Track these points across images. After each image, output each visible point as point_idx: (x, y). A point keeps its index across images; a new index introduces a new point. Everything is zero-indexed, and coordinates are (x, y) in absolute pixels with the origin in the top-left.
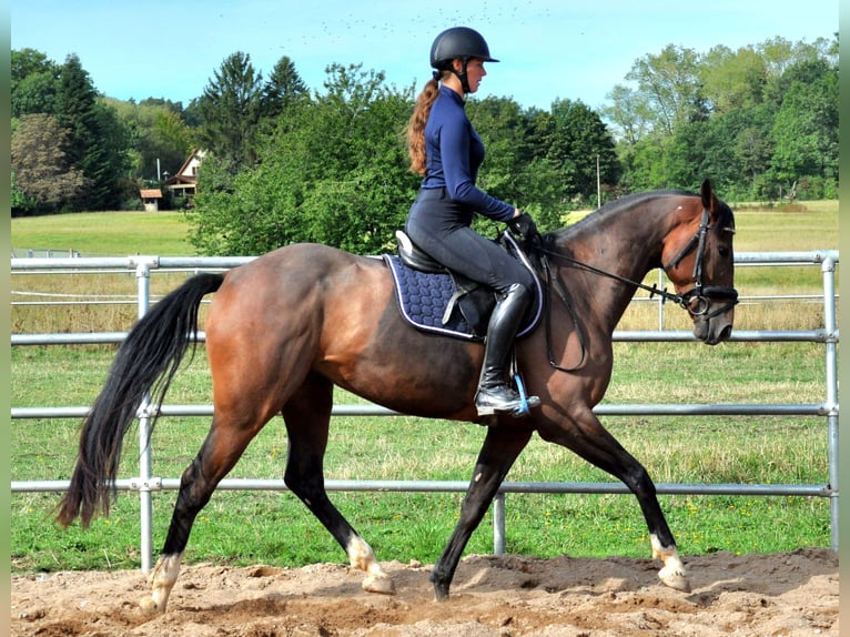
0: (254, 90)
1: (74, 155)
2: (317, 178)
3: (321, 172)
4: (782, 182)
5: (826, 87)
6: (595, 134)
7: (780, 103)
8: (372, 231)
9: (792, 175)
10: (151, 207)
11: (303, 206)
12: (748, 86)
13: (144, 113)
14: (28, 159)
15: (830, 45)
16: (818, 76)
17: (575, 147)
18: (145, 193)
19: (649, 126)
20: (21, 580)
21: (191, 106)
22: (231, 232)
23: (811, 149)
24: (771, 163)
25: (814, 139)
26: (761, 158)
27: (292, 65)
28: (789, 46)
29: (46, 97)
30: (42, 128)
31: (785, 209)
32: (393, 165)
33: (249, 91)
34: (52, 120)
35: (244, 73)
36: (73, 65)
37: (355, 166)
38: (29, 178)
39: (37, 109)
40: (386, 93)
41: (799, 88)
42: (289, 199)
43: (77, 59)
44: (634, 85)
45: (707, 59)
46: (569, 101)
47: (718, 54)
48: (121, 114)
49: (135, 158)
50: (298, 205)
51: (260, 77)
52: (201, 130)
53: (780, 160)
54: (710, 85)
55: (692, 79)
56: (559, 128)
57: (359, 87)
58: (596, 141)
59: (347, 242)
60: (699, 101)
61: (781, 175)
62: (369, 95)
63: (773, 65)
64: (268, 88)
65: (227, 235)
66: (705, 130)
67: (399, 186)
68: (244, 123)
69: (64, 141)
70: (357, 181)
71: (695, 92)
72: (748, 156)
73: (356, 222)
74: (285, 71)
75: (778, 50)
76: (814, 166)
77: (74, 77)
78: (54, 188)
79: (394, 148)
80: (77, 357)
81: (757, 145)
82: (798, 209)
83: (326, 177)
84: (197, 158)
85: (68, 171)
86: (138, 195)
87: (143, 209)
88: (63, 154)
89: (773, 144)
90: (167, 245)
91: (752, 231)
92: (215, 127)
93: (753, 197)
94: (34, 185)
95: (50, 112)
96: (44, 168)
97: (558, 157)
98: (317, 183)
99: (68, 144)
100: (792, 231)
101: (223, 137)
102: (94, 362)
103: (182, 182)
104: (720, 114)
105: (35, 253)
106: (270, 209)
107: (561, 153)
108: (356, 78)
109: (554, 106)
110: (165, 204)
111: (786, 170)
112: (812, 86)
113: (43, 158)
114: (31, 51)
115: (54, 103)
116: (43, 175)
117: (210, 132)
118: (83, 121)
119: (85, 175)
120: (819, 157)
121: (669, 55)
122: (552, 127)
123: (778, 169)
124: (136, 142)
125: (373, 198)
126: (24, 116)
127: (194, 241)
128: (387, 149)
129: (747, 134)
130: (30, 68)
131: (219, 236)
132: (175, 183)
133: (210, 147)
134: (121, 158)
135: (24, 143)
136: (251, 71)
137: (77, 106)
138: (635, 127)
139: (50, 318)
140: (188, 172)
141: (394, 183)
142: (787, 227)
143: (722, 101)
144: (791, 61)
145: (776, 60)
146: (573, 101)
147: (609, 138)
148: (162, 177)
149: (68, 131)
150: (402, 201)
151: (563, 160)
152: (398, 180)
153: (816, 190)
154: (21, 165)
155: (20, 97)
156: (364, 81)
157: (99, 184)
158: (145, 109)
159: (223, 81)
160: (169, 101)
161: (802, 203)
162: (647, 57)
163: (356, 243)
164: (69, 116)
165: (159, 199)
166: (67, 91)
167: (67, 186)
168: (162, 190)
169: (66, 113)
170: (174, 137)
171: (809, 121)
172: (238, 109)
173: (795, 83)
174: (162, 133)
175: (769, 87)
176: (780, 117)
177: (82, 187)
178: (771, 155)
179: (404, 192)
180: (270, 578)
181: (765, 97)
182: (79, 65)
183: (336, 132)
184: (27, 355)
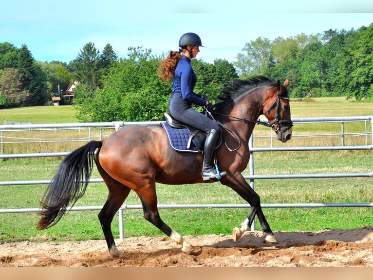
0: (96, 57)
1: (26, 84)
2: (126, 92)
3: (128, 89)
4: (305, 90)
5: (321, 53)
6: (231, 73)
7: (303, 59)
8: (149, 112)
9: (309, 88)
10: (56, 104)
11: (121, 103)
12: (291, 53)
13: (52, 67)
14: (7, 86)
15: (322, 36)
16: (318, 48)
17: (224, 77)
18: (54, 99)
19: (252, 69)
20: (76, 244)
21: (70, 64)
22: (93, 113)
23: (316, 77)
24: (300, 83)
25: (317, 73)
26: (297, 81)
27: (111, 47)
28: (307, 36)
29: (14, 61)
30: (13, 74)
31: (307, 101)
32: (156, 86)
33: (94, 58)
34: (17, 70)
35: (92, 50)
36: (25, 48)
37: (141, 87)
38: (7, 93)
39: (11, 66)
40: (152, 58)
41: (311, 53)
42: (115, 100)
43: (26, 46)
44: (245, 53)
45: (274, 42)
46: (221, 60)
47: (278, 40)
48: (43, 68)
49: (49, 85)
50: (119, 102)
51: (98, 52)
52: (75, 73)
53: (304, 82)
54: (275, 52)
55: (268, 50)
56: (217, 70)
57: (142, 55)
58: (232, 75)
59: (139, 116)
60: (271, 59)
61: (304, 88)
62: (146, 58)
63: (300, 44)
64: (102, 56)
65: (91, 114)
66: (274, 70)
67: (159, 94)
68: (92, 70)
69: (21, 78)
70: (142, 93)
71: (269, 55)
72: (291, 80)
73: (142, 109)
74: (109, 50)
75: (302, 38)
76: (317, 84)
77: (25, 53)
78: (18, 97)
79: (157, 79)
80: (44, 163)
81: (294, 76)
82: (312, 101)
83: (130, 91)
84: (74, 84)
85: (23, 90)
86: (51, 99)
87: (53, 105)
88: (21, 84)
89: (301, 75)
90: (64, 119)
91: (295, 110)
92: (81, 72)
93: (293, 96)
94: (10, 96)
95: (16, 67)
96: (14, 89)
97: (217, 82)
98: (126, 93)
99: (23, 80)
100: (312, 110)
101: (84, 76)
102: (52, 165)
103: (68, 94)
104: (279, 64)
105: (15, 123)
106: (108, 104)
107: (218, 80)
108: (140, 52)
109: (215, 62)
110: (62, 103)
111: (306, 86)
112: (316, 52)
113: (13, 85)
114: (8, 43)
115: (17, 63)
116: (13, 92)
117: (79, 74)
118: (29, 70)
119: (30, 92)
120: (319, 81)
121: (259, 41)
122: (214, 71)
123: (303, 85)
124: (49, 78)
125: (149, 99)
126: (5, 69)
127: (78, 117)
128: (154, 79)
129: (290, 72)
130: (7, 50)
131: (88, 115)
132: (65, 95)
133: (79, 80)
134: (43, 85)
135: (6, 80)
136: (95, 50)
137: (26, 65)
138: (246, 69)
139: (32, 148)
140: (71, 90)
141: (157, 93)
142: (308, 108)
143: (280, 59)
144: (307, 43)
145: (301, 42)
146: (222, 60)
147: (236, 74)
148: (60, 92)
149: (23, 74)
150: (160, 100)
151: (219, 83)
152: (158, 92)
153: (318, 93)
154: (4, 88)
155: (4, 61)
156: (143, 53)
157: (36, 95)
158: (53, 65)
159: (84, 54)
160: (61, 62)
161: (313, 98)
162: (250, 42)
163: (142, 117)
164: (23, 69)
165: (59, 101)
166: (22, 58)
167: (23, 96)
168: (60, 97)
169: (22, 68)
170: (65, 76)
171: (315, 66)
172: (90, 65)
173: (309, 51)
174: (60, 75)
175: (299, 53)
176: (304, 64)
177: (29, 97)
178: (300, 80)
179: (161, 97)
180: (169, 241)
181: (297, 57)
182: (27, 48)
183: (133, 73)
184: (25, 162)
